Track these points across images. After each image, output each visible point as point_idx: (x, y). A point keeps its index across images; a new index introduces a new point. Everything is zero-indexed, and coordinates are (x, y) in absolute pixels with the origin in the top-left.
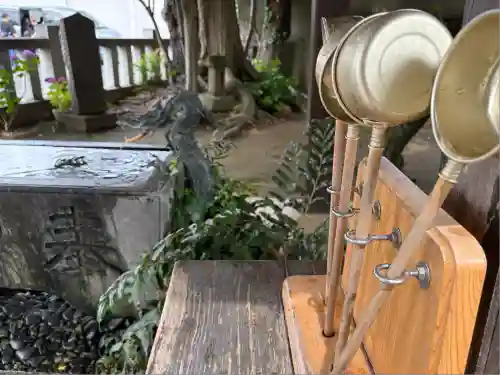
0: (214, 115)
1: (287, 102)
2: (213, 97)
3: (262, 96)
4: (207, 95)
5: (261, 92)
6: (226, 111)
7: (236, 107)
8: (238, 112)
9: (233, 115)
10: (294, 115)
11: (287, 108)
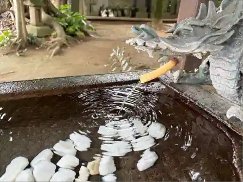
0: (39, 39)
1: (82, 30)
2: (35, 28)
3: (67, 26)
4: (30, 26)
5: (67, 24)
6: (47, 37)
7: (53, 34)
8: (55, 37)
9: (53, 40)
10: (87, 38)
11: (82, 34)
